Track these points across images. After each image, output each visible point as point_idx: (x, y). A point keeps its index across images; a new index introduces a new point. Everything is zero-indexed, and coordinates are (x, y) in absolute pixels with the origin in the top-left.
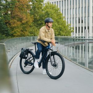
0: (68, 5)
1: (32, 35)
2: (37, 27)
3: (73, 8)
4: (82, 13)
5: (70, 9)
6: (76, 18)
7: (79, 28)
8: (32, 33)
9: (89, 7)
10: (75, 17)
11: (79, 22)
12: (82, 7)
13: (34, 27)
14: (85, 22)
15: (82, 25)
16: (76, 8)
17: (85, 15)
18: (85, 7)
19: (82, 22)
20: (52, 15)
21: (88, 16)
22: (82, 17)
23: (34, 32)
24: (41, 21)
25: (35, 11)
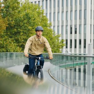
0: (54, 7)
1: (3, 50)
2: (11, 37)
3: (63, 12)
4: (76, 19)
5: (58, 12)
6: (67, 26)
7: (71, 41)
8: (3, 47)
9: (85, 10)
10: (65, 24)
11: (71, 33)
12: (76, 11)
13: (6, 37)
14: (80, 33)
15: (76, 37)
16: (67, 12)
17: (80, 22)
18: (80, 11)
19: (76, 33)
20: (34, 20)
21: (85, 24)
22: (76, 26)
23: (6, 45)
24: (17, 29)
25: (8, 13)
